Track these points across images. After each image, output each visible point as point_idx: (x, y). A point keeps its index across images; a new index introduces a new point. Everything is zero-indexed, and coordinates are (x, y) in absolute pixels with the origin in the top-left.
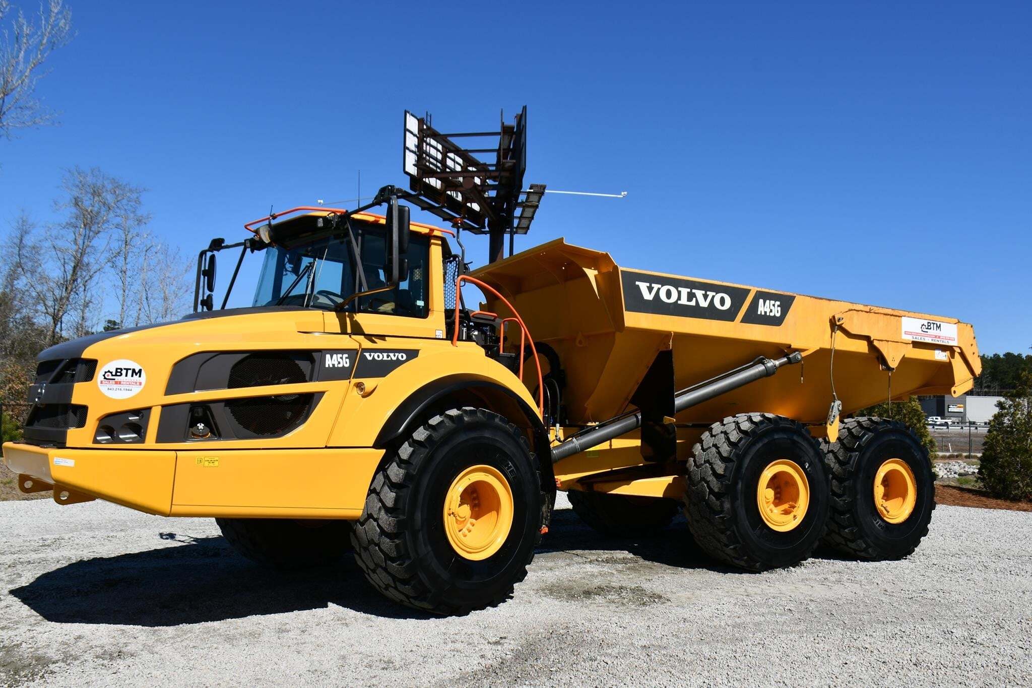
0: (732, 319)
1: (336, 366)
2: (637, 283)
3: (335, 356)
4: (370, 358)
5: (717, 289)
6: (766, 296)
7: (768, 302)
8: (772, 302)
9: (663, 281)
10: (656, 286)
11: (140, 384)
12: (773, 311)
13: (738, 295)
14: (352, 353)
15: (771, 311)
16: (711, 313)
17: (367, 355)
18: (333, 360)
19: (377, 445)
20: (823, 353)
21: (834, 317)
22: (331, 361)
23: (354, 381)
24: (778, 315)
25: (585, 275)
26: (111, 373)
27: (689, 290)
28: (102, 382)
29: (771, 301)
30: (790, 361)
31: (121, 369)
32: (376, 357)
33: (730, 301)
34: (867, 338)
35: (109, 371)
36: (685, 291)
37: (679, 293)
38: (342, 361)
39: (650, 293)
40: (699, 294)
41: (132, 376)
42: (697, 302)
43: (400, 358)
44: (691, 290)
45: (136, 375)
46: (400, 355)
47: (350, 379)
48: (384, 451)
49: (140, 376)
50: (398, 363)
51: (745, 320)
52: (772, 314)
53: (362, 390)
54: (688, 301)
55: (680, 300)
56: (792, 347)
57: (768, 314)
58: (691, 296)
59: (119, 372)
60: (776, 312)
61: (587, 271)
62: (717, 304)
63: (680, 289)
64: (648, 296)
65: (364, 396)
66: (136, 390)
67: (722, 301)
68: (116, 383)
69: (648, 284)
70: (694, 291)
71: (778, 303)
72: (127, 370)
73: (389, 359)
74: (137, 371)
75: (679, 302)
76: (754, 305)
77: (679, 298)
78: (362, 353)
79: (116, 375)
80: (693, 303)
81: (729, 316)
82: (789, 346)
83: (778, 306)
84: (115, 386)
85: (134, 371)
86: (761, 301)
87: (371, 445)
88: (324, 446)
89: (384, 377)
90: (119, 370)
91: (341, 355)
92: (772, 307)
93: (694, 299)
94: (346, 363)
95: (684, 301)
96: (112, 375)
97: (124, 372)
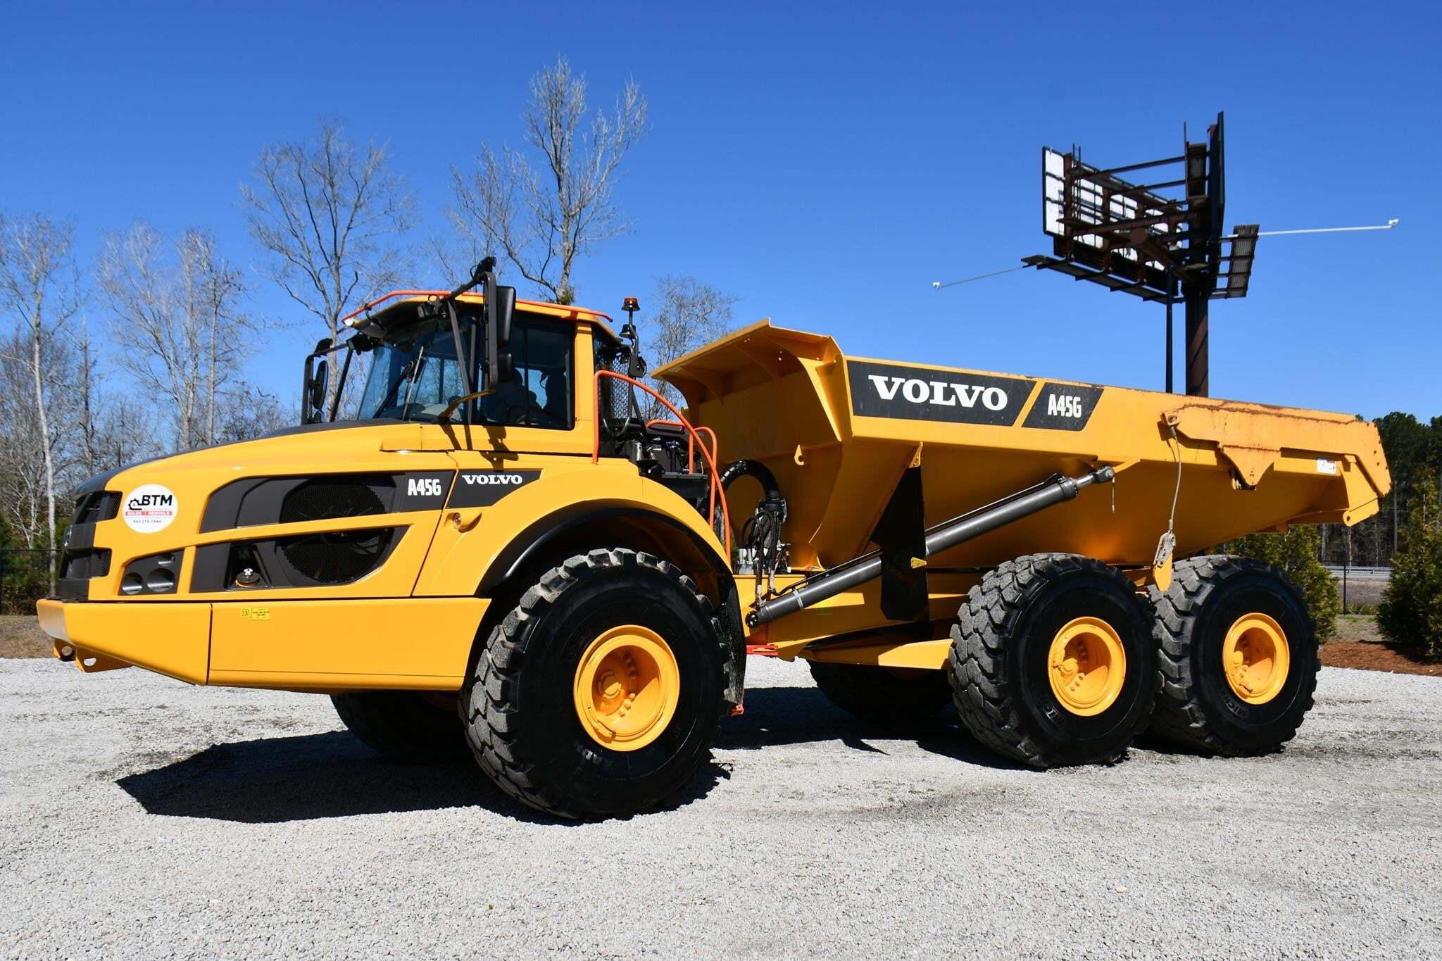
0: (1010, 422)
1: (423, 494)
2: (870, 377)
3: (421, 481)
4: (470, 482)
5: (986, 382)
6: (1059, 390)
7: (1062, 397)
8: (1069, 398)
9: (907, 373)
10: (897, 381)
11: (171, 513)
12: (1071, 410)
13: (1018, 390)
14: (445, 476)
15: (1067, 410)
16: (979, 415)
17: (467, 478)
18: (419, 485)
19: (480, 593)
20: (1146, 468)
21: (1163, 416)
22: (414, 488)
23: (447, 511)
24: (1078, 415)
25: (802, 368)
26: (138, 501)
27: (945, 385)
28: (127, 514)
29: (1067, 397)
30: (1097, 480)
31: (149, 497)
32: (479, 481)
33: (1006, 398)
34: (1212, 445)
35: (135, 500)
36: (939, 387)
37: (932, 389)
38: (433, 488)
39: (889, 390)
40: (960, 389)
41: (161, 504)
42: (957, 399)
43: (513, 481)
44: (949, 385)
45: (166, 502)
46: (513, 478)
47: (442, 509)
48: (489, 601)
49: (170, 504)
50: (511, 488)
51: (1027, 424)
52: (1069, 415)
53: (459, 522)
54: (944, 399)
55: (933, 399)
56: (1099, 459)
57: (1063, 414)
58: (948, 393)
59: (146, 500)
60: (1076, 411)
61: (804, 361)
62: (987, 402)
63: (932, 383)
64: (886, 395)
65: (462, 531)
66: (166, 522)
67: (995, 399)
68: (143, 513)
69: (886, 379)
70: (952, 386)
71: (1077, 399)
72: (155, 497)
73: (498, 482)
74: (167, 498)
75: (932, 402)
76: (1042, 401)
77: (932, 396)
78: (459, 476)
79: (143, 504)
80: (952, 402)
81: (1005, 418)
82: (1095, 458)
83: (1078, 403)
84: (144, 518)
85: (163, 497)
86: (1052, 397)
87: (473, 593)
88: (409, 595)
89: (491, 505)
90: (146, 498)
91: (430, 481)
92: (1069, 405)
93: (954, 397)
94: (437, 490)
95: (938, 400)
96: (139, 504)
97: (152, 500)
